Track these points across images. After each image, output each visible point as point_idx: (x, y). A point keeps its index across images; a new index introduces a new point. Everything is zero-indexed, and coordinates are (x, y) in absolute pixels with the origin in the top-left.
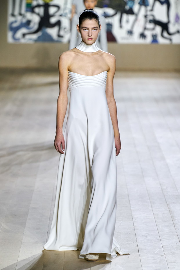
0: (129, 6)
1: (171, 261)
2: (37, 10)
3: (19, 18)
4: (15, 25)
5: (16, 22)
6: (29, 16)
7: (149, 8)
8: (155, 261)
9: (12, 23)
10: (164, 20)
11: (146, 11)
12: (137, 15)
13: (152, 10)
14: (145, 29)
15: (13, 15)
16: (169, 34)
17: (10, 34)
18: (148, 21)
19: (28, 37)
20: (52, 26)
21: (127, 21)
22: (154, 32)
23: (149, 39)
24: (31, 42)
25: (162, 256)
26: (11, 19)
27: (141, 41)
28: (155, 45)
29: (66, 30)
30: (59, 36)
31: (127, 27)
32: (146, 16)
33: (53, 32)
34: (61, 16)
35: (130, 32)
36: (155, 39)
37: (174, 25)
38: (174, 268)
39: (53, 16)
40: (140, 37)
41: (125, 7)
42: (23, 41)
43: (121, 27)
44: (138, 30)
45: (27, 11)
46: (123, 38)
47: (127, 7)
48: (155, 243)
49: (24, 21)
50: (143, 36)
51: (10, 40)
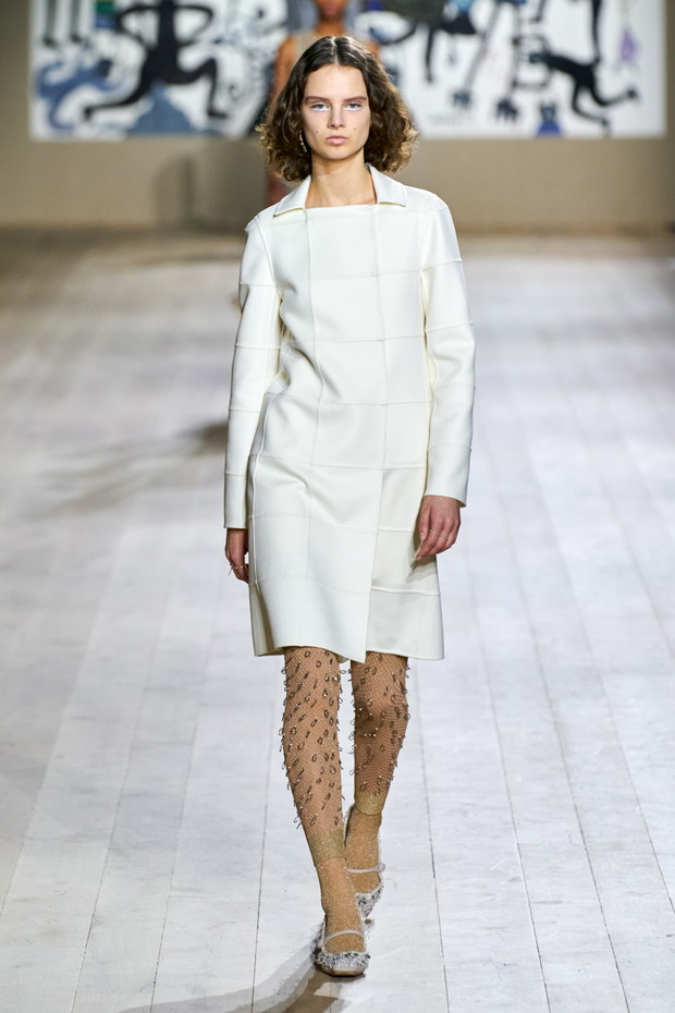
0: (459, 5)
1: (544, 899)
2: (132, 23)
3: (71, 53)
4: (56, 77)
5: (59, 64)
6: (106, 44)
7: (528, 11)
8: (489, 898)
9: (46, 70)
10: (581, 51)
11: (519, 22)
12: (484, 37)
13: (538, 19)
14: (515, 84)
15: (49, 42)
16: (600, 101)
17: (38, 109)
18: (527, 58)
19: (102, 117)
20: (188, 78)
21: (452, 60)
22: (547, 97)
23: (529, 122)
24: (113, 136)
25: (515, 880)
26: (41, 56)
27: (502, 128)
28: (549, 141)
29: (235, 93)
30: (213, 113)
31: (450, 77)
32: (516, 41)
33: (190, 100)
34: (218, 41)
35: (463, 98)
36: (549, 121)
37: (617, 69)
38: (554, 922)
39: (189, 43)
40: (498, 115)
41: (441, 8)
42: (85, 132)
43: (430, 78)
44: (489, 89)
45: (98, 26)
46: (438, 119)
47: (451, 11)
48: (494, 837)
49: (89, 61)
50: (506, 109)
51: (39, 128)
